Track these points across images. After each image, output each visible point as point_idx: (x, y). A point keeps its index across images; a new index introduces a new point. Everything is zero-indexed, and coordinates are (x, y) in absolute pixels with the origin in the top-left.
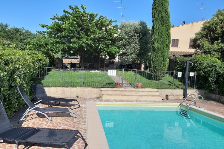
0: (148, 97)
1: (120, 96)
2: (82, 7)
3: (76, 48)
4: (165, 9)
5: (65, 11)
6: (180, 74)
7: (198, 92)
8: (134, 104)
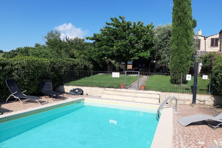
0: (143, 98)
1: (117, 96)
2: (120, 18)
3: (109, 54)
4: (183, 9)
5: (107, 24)
6: (189, 77)
7: (213, 98)
8: (116, 102)
